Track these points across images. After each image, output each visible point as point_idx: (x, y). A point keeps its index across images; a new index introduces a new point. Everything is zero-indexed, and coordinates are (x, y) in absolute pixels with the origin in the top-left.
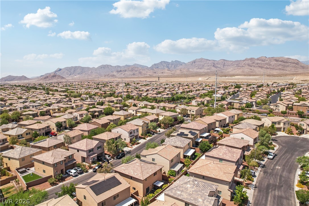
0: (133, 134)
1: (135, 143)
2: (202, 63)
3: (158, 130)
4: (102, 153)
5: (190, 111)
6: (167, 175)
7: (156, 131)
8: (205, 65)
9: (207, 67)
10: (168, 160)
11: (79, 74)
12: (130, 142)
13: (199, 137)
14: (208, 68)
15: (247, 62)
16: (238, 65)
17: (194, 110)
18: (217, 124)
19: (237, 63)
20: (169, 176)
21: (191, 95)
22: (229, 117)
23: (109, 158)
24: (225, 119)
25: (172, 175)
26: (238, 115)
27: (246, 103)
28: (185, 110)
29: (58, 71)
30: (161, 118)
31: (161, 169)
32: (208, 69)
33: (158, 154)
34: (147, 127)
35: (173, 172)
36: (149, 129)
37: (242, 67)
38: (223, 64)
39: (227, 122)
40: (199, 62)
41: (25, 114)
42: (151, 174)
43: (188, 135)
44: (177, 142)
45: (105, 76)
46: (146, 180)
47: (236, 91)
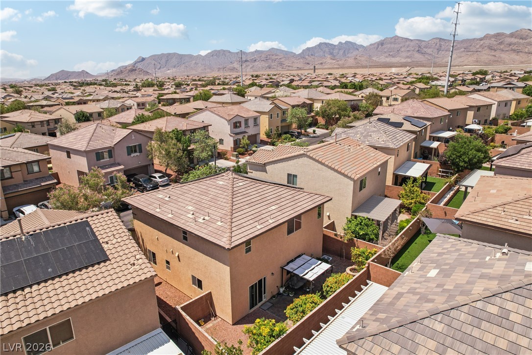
0: (243, 128)
1: (247, 151)
2: (396, 46)
3: (310, 130)
5: (388, 98)
6: (340, 231)
7: (306, 132)
8: (403, 49)
9: (405, 54)
11: (175, 67)
12: (235, 149)
13: (427, 138)
14: (408, 55)
15: (487, 42)
16: (467, 50)
17: (397, 97)
18: (470, 114)
19: (465, 46)
20: (351, 241)
21: (381, 85)
22: (499, 103)
24: (489, 106)
25: (363, 237)
26: (519, 102)
27: (524, 87)
28: (377, 95)
29: (140, 62)
31: (320, 209)
32: (408, 57)
33: (311, 158)
34: (283, 120)
35: (367, 225)
36: (290, 126)
37: (477, 51)
38: (437, 47)
39: (493, 115)
40: (391, 43)
41: (33, 106)
42: (271, 223)
43: (402, 124)
44: (373, 135)
45: (219, 69)
46: (248, 250)
47: (478, 80)
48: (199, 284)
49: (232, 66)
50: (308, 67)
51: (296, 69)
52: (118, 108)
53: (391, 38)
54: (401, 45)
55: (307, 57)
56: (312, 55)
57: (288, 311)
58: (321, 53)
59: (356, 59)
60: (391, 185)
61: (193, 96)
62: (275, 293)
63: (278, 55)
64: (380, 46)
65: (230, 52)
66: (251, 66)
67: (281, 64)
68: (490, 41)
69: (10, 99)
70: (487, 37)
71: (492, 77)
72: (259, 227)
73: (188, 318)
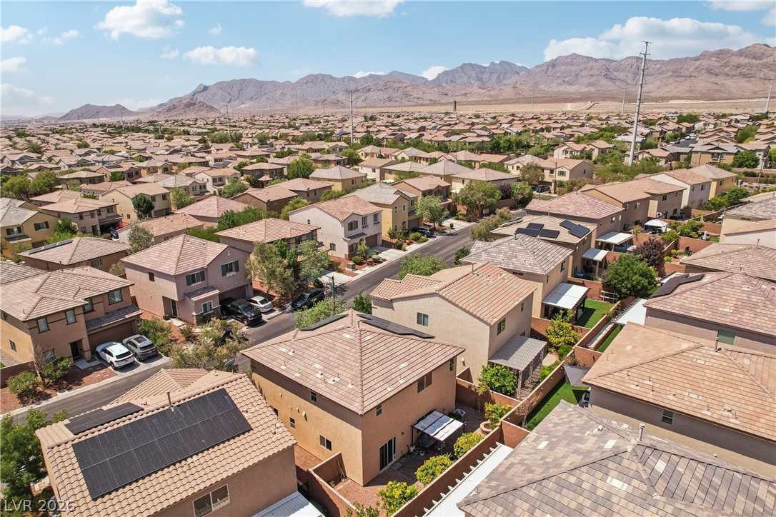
0: (360, 230)
1: (365, 258)
2: (573, 68)
3: (447, 223)
4: (243, 288)
5: (552, 171)
6: (476, 383)
7: (441, 226)
8: (583, 73)
9: (585, 81)
10: (486, 323)
11: (251, 99)
12: (350, 257)
13: (593, 245)
14: (591, 81)
15: (705, 63)
16: (677, 74)
17: (564, 170)
18: (654, 205)
19: (674, 67)
20: (487, 393)
21: (548, 139)
22: (693, 188)
23: (263, 306)
24: (679, 193)
25: (499, 389)
26: (720, 182)
27: (736, 154)
28: (537, 167)
29: (200, 92)
30: (457, 188)
31: (452, 361)
32: (590, 85)
33: (444, 298)
34: (412, 212)
35: (504, 376)
36: (419, 219)
37: (691, 77)
38: (633, 70)
39: (685, 202)
40: (566, 64)
41: (68, 179)
42: (402, 383)
43: (558, 232)
44: (519, 256)
45: (317, 103)
46: (379, 413)
47: (684, 130)
48: (329, 445)
49: (334, 97)
50: (445, 100)
51: (428, 102)
52: (188, 187)
53: (567, 57)
54: (581, 67)
55: (444, 84)
56: (452, 81)
57: (418, 473)
58: (465, 79)
59: (515, 87)
60: (538, 317)
61: (288, 165)
62: (405, 452)
63: (402, 82)
64: (550, 69)
65: (331, 77)
66: (363, 98)
67: (407, 95)
68: (709, 62)
69: (31, 165)
70: (705, 55)
71: (705, 125)
72: (389, 389)
73: (321, 481)
